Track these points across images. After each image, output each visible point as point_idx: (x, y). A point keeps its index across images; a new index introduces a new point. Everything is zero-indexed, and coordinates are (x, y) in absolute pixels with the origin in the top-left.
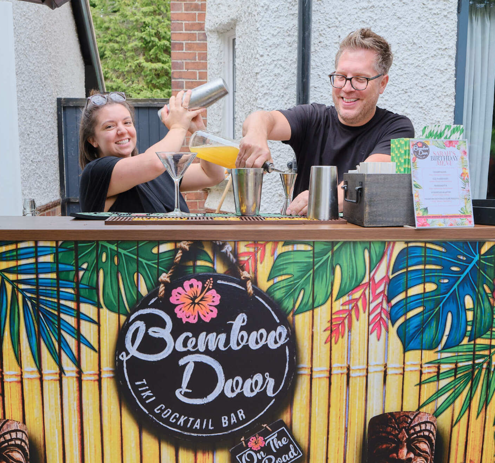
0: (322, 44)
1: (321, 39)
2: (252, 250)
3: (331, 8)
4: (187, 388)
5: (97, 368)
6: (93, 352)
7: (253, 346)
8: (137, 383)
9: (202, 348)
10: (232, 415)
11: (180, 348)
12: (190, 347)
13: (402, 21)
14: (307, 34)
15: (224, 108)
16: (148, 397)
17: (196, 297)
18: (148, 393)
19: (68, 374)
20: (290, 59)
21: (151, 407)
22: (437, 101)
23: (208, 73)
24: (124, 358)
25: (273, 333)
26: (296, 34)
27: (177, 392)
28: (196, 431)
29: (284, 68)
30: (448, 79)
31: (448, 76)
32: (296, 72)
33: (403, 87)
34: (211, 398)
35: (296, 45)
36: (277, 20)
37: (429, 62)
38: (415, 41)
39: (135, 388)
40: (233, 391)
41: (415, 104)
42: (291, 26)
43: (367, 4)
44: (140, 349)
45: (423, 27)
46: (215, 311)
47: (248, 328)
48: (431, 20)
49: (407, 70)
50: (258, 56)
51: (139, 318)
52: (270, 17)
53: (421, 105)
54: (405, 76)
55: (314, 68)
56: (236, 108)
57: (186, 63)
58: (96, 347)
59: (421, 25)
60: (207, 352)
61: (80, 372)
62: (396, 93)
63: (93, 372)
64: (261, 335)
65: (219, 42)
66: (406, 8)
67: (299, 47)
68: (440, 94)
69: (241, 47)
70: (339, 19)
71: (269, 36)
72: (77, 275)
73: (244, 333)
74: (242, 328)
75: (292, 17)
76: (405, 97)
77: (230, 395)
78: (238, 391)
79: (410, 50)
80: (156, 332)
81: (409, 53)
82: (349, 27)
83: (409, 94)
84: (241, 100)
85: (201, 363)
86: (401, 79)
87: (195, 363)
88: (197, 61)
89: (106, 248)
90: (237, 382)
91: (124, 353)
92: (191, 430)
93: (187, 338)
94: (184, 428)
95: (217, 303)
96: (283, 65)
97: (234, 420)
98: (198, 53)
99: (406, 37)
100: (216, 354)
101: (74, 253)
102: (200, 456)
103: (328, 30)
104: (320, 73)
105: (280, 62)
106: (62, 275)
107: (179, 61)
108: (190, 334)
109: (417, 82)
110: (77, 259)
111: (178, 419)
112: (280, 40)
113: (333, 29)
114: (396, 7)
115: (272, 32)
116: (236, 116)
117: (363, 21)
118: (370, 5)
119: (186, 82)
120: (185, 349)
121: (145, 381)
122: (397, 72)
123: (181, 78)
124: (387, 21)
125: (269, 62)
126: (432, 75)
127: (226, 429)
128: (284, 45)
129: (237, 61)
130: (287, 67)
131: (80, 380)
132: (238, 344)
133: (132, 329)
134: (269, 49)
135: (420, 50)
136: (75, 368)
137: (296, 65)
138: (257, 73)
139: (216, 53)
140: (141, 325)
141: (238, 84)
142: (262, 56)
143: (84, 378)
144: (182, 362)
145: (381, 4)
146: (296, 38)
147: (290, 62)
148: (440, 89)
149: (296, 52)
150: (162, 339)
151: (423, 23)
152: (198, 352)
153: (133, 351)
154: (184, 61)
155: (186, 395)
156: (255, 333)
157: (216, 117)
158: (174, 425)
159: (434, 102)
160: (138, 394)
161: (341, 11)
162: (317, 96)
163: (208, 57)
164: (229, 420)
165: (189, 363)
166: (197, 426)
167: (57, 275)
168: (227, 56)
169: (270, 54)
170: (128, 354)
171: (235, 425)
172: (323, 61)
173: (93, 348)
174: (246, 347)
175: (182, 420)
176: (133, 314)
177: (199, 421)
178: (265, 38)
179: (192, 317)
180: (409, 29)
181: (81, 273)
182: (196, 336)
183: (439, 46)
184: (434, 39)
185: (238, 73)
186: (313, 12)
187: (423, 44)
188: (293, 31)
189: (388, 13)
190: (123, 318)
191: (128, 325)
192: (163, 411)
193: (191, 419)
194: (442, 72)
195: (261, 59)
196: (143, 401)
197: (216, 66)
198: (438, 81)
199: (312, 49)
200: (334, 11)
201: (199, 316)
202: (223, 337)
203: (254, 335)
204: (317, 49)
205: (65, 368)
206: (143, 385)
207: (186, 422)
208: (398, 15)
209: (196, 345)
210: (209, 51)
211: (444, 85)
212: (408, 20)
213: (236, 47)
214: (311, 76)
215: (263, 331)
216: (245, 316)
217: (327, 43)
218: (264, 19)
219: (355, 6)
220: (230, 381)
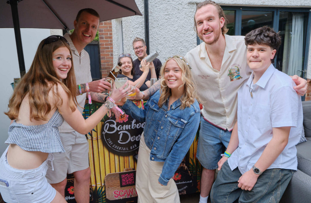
0: (153, 27)
1: (152, 25)
2: (136, 103)
3: (155, 14)
4: (121, 140)
5: (97, 136)
6: (95, 132)
7: (138, 128)
8: (108, 140)
9: (124, 129)
10: (133, 146)
11: (118, 129)
12: (121, 129)
13: (178, 19)
14: (147, 24)
15: (119, 46)
16: (111, 143)
17: (122, 116)
18: (111, 142)
19: (89, 139)
20: (142, 32)
21: (112, 146)
22: (191, 45)
23: (113, 33)
24: (104, 133)
25: (143, 124)
26: (144, 23)
27: (118, 141)
28: (124, 151)
29: (140, 35)
30: (195, 38)
31: (194, 37)
32: (144, 37)
33: (180, 40)
34: (127, 142)
35: (144, 27)
36: (137, 19)
37: (188, 32)
38: (183, 25)
39: (107, 141)
40: (133, 140)
41: (184, 46)
42: (142, 21)
43: (167, 13)
44: (108, 131)
45: (185, 21)
46: (127, 119)
47: (136, 123)
48: (188, 18)
49: (181, 35)
50: (131, 31)
51: (108, 122)
52: (135, 18)
53: (186, 46)
54: (181, 37)
55: (150, 35)
56: (124, 47)
57: (104, 30)
58: (96, 131)
59: (185, 20)
60: (126, 130)
61: (92, 138)
62: (178, 43)
63: (95, 137)
64: (140, 125)
65: (116, 22)
66: (180, 14)
67: (145, 28)
68: (192, 43)
69: (124, 25)
70: (158, 18)
71: (135, 24)
72: (90, 112)
73: (135, 124)
74: (135, 123)
75: (142, 18)
76: (181, 44)
77: (132, 141)
78: (134, 139)
79: (182, 28)
80: (112, 126)
81: (181, 29)
82: (161, 21)
83: (182, 43)
84: (126, 44)
85: (124, 133)
86: (179, 38)
87: (123, 133)
88: (108, 29)
89: (98, 105)
90: (134, 137)
91: (104, 132)
92: (123, 151)
93: (120, 127)
94: (121, 150)
95: (128, 117)
96: (140, 34)
97: (134, 147)
98: (109, 26)
99: (180, 24)
100: (128, 130)
101: (89, 106)
102: (125, 158)
103: (155, 22)
104: (152, 37)
105: (139, 33)
106: (86, 112)
107: (102, 29)
108: (121, 126)
109: (184, 39)
110: (90, 108)
111: (119, 148)
112: (139, 26)
113: (156, 22)
114: (177, 14)
115: (136, 23)
116: (124, 49)
117: (166, 19)
118: (168, 13)
119: (105, 37)
120: (120, 130)
121: (110, 139)
122: (178, 36)
123: (103, 35)
124: (174, 19)
125: (135, 33)
126: (189, 36)
127: (132, 150)
128: (140, 27)
129: (123, 30)
130: (141, 35)
131: (92, 140)
132: (134, 127)
133: (106, 125)
134: (135, 29)
135: (185, 28)
136: (91, 137)
137: (144, 34)
138: (131, 37)
139: (115, 26)
140: (108, 124)
141: (124, 38)
142: (133, 31)
143: (93, 139)
144: (119, 133)
145: (172, 13)
146: (144, 25)
147: (142, 33)
148: (192, 41)
149: (144, 30)
150: (114, 127)
151: (186, 19)
152: (123, 130)
153: (106, 131)
154: (104, 29)
155: (121, 142)
156: (138, 124)
157: (117, 49)
158: (118, 150)
159: (190, 45)
160: (108, 142)
161: (158, 16)
162: (152, 44)
163: (112, 27)
164: (132, 147)
165: (121, 133)
166: (124, 149)
167: (85, 112)
168: (119, 27)
169: (135, 31)
170: (105, 132)
171: (134, 148)
172: (153, 32)
173: (95, 131)
174: (136, 128)
175: (120, 148)
176: (106, 121)
177: (124, 148)
178: (133, 25)
179: (121, 121)
180: (181, 21)
181: (91, 112)
182: (123, 126)
183: (191, 27)
184: (189, 24)
185: (124, 34)
186: (149, 16)
187: (186, 26)
188: (143, 22)
189: (174, 16)
190: (103, 123)
191: (104, 124)
192: (115, 146)
193: (122, 148)
194: (192, 36)
195: (132, 32)
196: (109, 144)
197: (116, 31)
198: (191, 38)
199: (150, 28)
200: (156, 16)
201: (123, 121)
202: (130, 126)
203: (138, 125)
204: (151, 28)
205: (88, 137)
206: (109, 140)
207: (121, 149)
208: (177, 16)
209: (123, 128)
210: (113, 25)
211: (193, 40)
212: (181, 18)
213: (123, 24)
214: (150, 38)
215: (140, 124)
216: (135, 120)
217: (154, 26)
218: (133, 19)
219: (163, 14)
220: (132, 137)
